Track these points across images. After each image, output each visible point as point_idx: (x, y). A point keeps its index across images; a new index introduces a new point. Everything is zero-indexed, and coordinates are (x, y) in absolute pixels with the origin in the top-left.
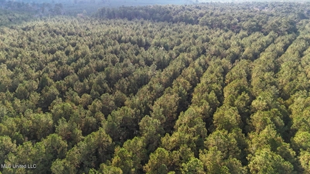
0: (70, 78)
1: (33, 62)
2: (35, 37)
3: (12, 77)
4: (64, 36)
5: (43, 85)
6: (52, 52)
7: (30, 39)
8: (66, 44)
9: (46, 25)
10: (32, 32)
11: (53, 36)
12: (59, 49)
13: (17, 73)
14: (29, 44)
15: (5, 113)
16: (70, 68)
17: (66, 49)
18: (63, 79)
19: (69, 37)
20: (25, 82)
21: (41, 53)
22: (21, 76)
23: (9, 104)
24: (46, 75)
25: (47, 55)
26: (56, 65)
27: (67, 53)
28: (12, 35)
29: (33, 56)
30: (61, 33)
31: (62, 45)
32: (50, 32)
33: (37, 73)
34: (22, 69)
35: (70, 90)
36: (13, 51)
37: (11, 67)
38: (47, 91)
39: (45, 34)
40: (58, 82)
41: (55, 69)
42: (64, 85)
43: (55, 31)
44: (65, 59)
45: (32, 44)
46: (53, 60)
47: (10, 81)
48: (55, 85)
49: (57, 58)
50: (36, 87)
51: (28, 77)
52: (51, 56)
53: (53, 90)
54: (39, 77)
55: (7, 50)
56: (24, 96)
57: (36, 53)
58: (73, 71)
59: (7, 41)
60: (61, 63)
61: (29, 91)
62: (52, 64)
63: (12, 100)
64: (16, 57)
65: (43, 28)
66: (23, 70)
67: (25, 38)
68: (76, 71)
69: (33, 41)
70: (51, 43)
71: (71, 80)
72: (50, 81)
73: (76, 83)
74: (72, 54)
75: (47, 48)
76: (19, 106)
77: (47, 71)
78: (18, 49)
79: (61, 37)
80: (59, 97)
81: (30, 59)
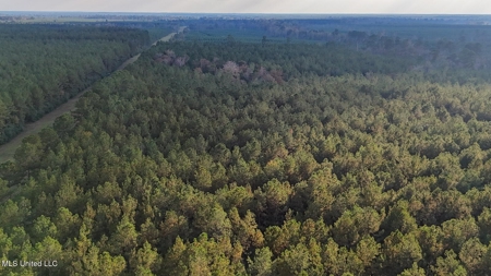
0: (456, 227)
1: (383, 168)
2: (403, 116)
3: (336, 193)
4: (466, 119)
5: (392, 225)
6: (431, 153)
7: (391, 119)
8: (466, 139)
9: (434, 91)
10: (399, 103)
11: (441, 116)
12: (449, 149)
13: (348, 185)
14: (386, 128)
15: (305, 264)
16: (462, 199)
17: (463, 153)
18: (439, 224)
19: (480, 124)
20: (358, 209)
21: (406, 153)
22: (353, 195)
23: (316, 248)
24: (403, 204)
25: (418, 159)
26: (432, 188)
27: (465, 163)
28: (360, 105)
29: (387, 155)
30: (461, 113)
31: (458, 142)
32: (437, 107)
33: (386, 196)
34: (359, 179)
35: (451, 256)
36: (351, 138)
37: (340, 171)
38: (396, 241)
39: (424, 110)
40: (425, 228)
41: (428, 195)
42: (439, 238)
43: (448, 106)
44: (456, 175)
45: (393, 128)
46: (427, 173)
47: (331, 199)
48: (418, 234)
49: (437, 172)
50: (376, 226)
51: (365, 201)
52: (426, 162)
53: (410, 244)
54: (388, 204)
55: (341, 134)
56: (347, 241)
57: (395, 151)
58: (469, 210)
59: (345, 116)
60: (443, 184)
61: (361, 233)
62: (422, 182)
63: (323, 242)
64: (354, 151)
65: (425, 95)
66: (361, 183)
67: (382, 114)
68: (476, 213)
69: (396, 122)
70: (434, 132)
71: (458, 233)
72: (409, 219)
73: (469, 243)
74: (476, 166)
75: (422, 142)
76: (333, 258)
77: (408, 196)
78: (362, 136)
79: (459, 120)
80: (421, 265)
81: (380, 160)
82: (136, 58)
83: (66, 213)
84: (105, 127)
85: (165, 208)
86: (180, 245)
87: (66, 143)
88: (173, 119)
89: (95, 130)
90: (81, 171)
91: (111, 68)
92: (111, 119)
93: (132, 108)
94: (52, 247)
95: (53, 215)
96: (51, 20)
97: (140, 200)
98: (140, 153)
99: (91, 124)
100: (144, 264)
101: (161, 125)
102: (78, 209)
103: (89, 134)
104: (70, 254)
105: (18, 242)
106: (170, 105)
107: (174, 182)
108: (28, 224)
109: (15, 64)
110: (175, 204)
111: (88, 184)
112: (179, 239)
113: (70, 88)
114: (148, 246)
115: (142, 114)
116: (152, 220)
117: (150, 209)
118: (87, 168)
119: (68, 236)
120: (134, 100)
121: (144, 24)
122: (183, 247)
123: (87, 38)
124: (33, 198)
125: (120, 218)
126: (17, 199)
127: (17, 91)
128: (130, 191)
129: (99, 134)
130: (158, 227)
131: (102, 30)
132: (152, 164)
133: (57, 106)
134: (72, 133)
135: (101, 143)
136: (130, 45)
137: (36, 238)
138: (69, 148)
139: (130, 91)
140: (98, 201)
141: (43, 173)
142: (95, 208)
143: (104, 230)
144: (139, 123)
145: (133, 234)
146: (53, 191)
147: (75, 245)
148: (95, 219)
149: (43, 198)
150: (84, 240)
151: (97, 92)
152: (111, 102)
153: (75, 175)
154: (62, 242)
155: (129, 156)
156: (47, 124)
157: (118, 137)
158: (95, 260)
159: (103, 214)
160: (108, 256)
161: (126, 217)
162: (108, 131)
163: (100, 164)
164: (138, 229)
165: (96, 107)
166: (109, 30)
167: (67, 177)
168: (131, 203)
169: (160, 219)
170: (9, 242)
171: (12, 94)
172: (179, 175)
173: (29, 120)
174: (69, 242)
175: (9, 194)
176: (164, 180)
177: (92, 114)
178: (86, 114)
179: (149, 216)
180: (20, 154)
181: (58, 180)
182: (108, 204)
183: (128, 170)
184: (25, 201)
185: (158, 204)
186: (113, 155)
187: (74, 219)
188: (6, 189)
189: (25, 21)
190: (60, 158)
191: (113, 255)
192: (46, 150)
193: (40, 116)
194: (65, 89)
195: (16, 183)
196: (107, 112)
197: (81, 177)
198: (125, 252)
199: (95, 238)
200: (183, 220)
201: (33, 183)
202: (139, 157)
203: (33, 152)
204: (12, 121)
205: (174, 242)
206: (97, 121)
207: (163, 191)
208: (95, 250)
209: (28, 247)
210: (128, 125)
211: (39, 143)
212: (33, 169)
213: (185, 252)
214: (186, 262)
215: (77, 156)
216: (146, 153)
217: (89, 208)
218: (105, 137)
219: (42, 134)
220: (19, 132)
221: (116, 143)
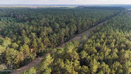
82: (121, 13)
83: (102, 39)
84: (112, 26)
85: (121, 43)
86: (123, 50)
87: (104, 28)
88: (127, 26)
89: (110, 26)
90: (106, 33)
91: (115, 15)
92: (114, 25)
93: (118, 23)
94: (99, 44)
95: (100, 39)
96: (106, 6)
97: (116, 40)
98: (118, 31)
99: (109, 25)
100: (115, 52)
101: (124, 27)
102: (104, 39)
103: (109, 27)
104: (101, 46)
105: (93, 42)
106: (127, 23)
107: (124, 38)
108: (96, 40)
109: (98, 13)
110: (124, 42)
111: (107, 35)
112: (123, 49)
113: (107, 18)
114: (116, 49)
115: (120, 24)
116: (118, 44)
117: (118, 42)
118: (107, 33)
119: (102, 43)
120: (119, 21)
121: (125, 7)
122: (124, 51)
123: (112, 9)
124: (97, 36)
125: (112, 42)
126: (94, 36)
127: (98, 18)
128: (114, 38)
129: (111, 27)
130: (119, 46)
131: (115, 8)
132: (120, 34)
133: (104, 21)
134: (106, 26)
135: (111, 28)
136: (121, 11)
137: (96, 42)
138: (105, 29)
139: (118, 20)
140: (108, 38)
141: (99, 32)
142: (107, 40)
143: (108, 44)
144: (119, 26)
145: (113, 46)
146: (101, 35)
147: (103, 45)
148: (107, 42)
149: (99, 36)
150: (104, 45)
151: (112, 19)
152: (114, 21)
153: (105, 33)
154: (101, 44)
155: (116, 32)
156: (102, 24)
157: (114, 28)
158: (106, 48)
159: (108, 41)
160: (108, 48)
161: (113, 42)
162: (112, 27)
163: (110, 32)
164: (115, 45)
165: (111, 22)
166: (117, 8)
167: (103, 33)
168: (114, 40)
169: (120, 45)
170: (92, 42)
171: (97, 18)
172: (126, 37)
173: (99, 23)
174: (102, 44)
175: (93, 35)
176: (122, 37)
177: (110, 23)
178: (109, 23)
179: (118, 43)
180: (96, 28)
181: (102, 34)
182: (110, 40)
183: (115, 34)
184: (96, 36)
185: (120, 42)
186: (113, 31)
187: (103, 41)
188: (93, 34)
189: (101, 6)
190: (103, 30)
191: (109, 48)
192: (101, 28)
193: (101, 23)
194: (106, 18)
195: (95, 33)
196: (113, 23)
197: (106, 34)
198: (111, 48)
199: (106, 45)
200: (125, 46)
201: (97, 33)
202: (118, 32)
203: (98, 28)
204: (96, 23)
205: (122, 49)
206: (111, 24)
207: (121, 39)
208: (106, 47)
209: (95, 43)
210: (117, 26)
211: (100, 27)
212: (98, 31)
213: (124, 52)
214: (124, 54)
215: (106, 30)
216: (119, 32)
217: (106, 39)
218: (112, 28)
219: (100, 26)
220: (97, 25)
221: (113, 29)
